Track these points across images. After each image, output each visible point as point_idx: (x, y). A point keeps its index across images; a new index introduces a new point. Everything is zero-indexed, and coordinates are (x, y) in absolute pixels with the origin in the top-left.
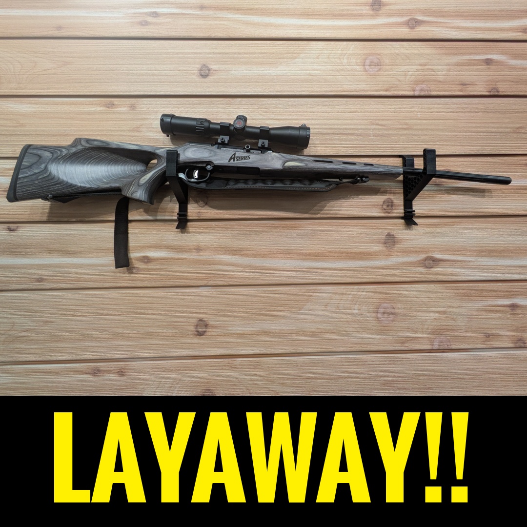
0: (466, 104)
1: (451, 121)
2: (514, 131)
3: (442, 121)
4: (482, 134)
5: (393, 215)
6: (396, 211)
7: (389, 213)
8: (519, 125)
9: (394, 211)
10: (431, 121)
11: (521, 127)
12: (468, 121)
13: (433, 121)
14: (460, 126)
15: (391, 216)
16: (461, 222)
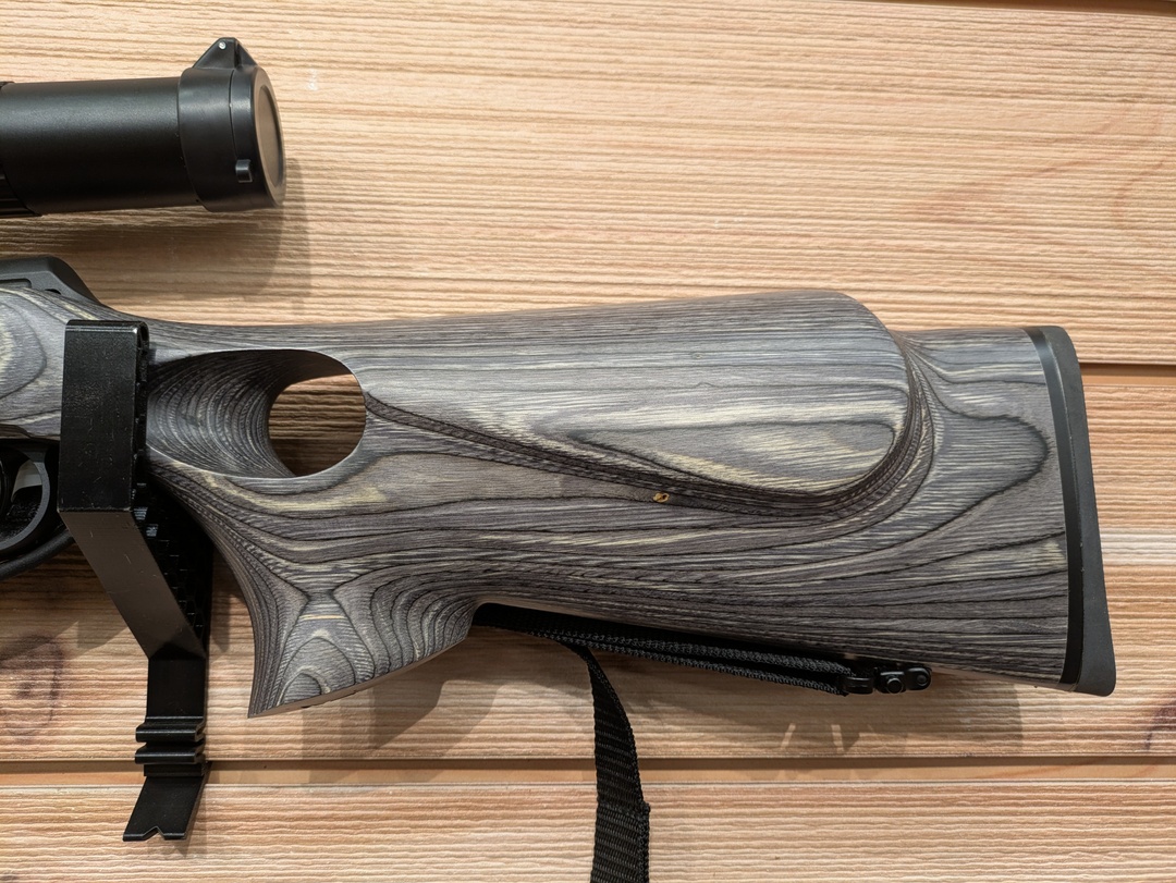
0: (635, 27)
1: (522, 132)
2: (924, 213)
3: (463, 130)
4: (717, 221)
5: (56, 751)
6: (78, 724)
7: (27, 737)
8: (951, 178)
9: (64, 724)
10: (389, 126)
11: (975, 191)
12: (634, 135)
13: (407, 127)
14: (579, 166)
15: (39, 757)
16: (521, 805)
